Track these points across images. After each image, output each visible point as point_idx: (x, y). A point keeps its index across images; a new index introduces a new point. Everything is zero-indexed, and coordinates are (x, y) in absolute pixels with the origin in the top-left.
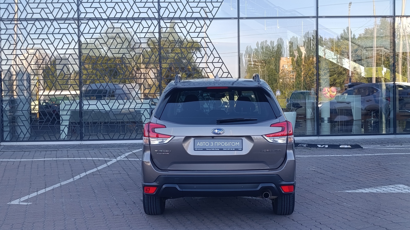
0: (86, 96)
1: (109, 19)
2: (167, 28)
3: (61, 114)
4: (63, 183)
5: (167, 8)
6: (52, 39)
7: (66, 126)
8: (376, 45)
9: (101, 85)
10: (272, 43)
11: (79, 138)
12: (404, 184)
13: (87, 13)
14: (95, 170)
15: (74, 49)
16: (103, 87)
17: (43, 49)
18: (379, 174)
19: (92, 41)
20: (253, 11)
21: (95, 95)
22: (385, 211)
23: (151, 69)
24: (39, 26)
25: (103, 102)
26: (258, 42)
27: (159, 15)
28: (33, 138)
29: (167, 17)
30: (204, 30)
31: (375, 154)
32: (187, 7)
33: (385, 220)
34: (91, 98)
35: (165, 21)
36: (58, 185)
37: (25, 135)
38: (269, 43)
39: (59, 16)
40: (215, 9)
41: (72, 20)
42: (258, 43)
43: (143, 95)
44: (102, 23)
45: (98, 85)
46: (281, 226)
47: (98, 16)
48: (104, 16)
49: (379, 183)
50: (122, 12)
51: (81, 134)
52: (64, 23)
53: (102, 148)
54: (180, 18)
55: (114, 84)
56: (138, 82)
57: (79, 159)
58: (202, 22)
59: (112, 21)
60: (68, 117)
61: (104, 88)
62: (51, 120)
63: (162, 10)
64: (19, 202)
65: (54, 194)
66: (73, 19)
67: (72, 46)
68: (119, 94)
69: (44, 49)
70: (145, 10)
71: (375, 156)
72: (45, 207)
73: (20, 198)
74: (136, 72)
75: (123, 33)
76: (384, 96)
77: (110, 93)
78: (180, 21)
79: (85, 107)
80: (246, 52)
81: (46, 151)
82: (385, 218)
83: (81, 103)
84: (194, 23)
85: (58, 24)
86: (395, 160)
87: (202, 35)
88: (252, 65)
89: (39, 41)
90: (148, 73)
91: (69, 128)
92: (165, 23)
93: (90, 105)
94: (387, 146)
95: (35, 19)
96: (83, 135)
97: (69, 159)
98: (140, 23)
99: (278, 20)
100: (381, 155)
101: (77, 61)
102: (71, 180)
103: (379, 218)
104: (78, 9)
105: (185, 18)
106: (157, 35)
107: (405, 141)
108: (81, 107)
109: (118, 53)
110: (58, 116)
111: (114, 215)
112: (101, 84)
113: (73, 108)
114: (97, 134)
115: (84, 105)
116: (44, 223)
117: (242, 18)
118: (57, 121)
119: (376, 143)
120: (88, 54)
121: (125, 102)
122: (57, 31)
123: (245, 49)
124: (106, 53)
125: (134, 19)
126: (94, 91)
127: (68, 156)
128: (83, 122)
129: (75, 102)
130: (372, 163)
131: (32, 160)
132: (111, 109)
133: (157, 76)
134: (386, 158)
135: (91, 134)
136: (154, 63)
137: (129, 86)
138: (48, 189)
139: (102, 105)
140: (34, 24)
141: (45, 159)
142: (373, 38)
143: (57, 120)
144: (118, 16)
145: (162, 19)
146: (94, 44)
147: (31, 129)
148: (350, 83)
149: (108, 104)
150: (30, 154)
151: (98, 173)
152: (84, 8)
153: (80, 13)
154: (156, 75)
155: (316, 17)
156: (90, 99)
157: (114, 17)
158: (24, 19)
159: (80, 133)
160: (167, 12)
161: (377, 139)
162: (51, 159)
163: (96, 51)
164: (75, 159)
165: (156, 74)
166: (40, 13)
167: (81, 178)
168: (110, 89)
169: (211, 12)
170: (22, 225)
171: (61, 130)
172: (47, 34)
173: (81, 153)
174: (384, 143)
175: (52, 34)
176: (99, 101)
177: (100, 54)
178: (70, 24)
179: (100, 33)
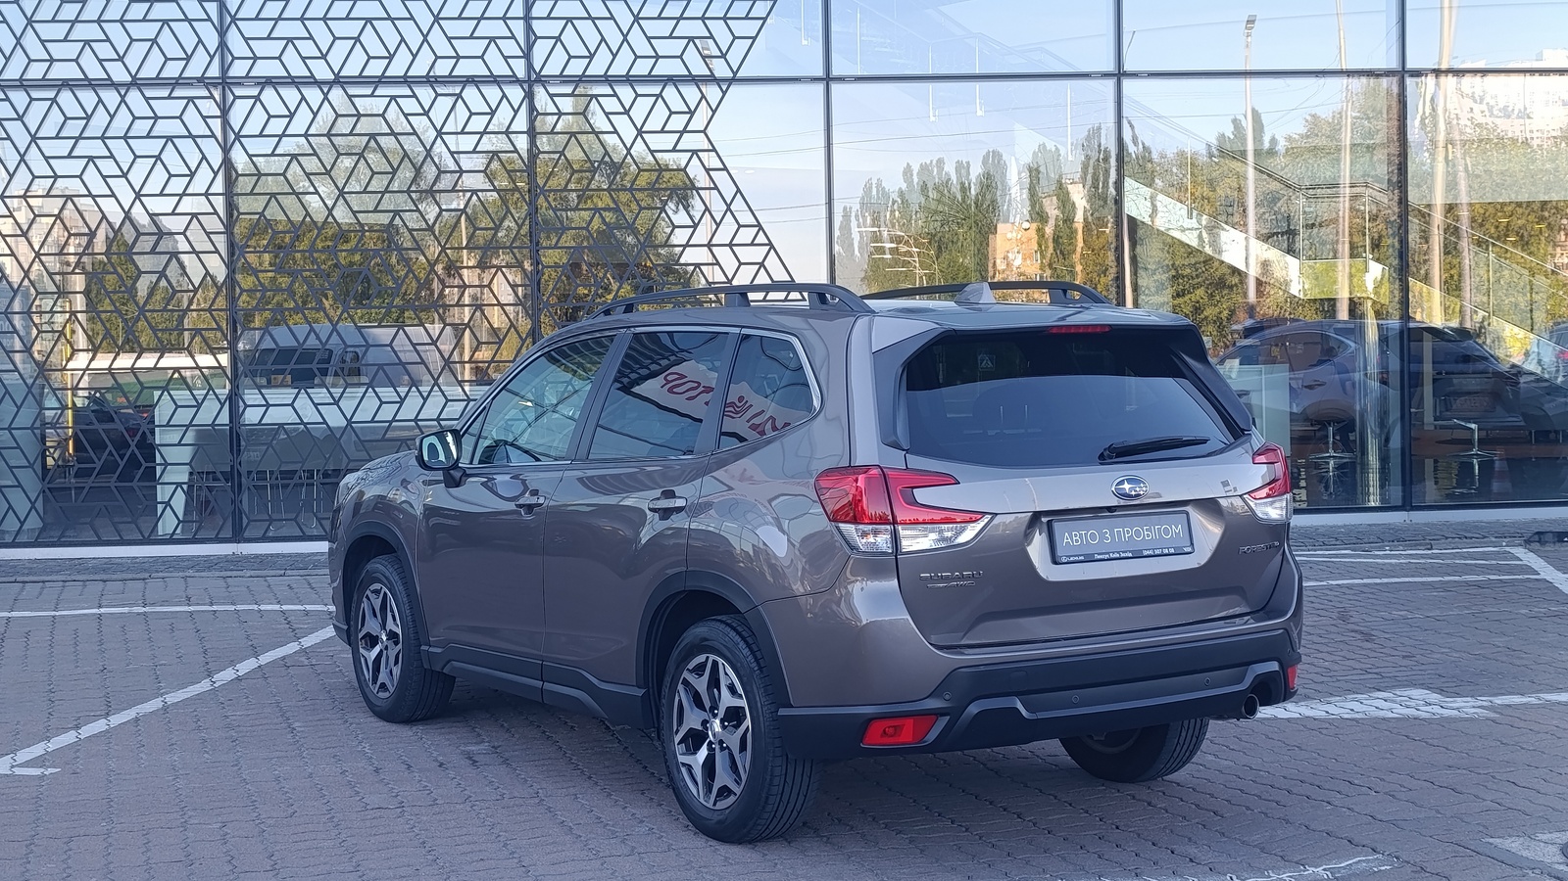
0: (254, 374)
1: (339, 81)
2: (560, 114)
3: (157, 442)
4: (173, 698)
5: (558, 39)
6: (124, 157)
7: (179, 485)
8: (1351, 178)
9: (312, 330)
10: (962, 168)
11: (227, 533)
12: (1429, 688)
13: (255, 58)
14: (292, 648)
15: (207, 194)
16: (318, 338)
17: (90, 195)
18: (1340, 653)
19: (277, 165)
20: (886, 50)
21: (289, 368)
22: (1350, 780)
23: (499, 268)
24: (73, 110)
25: (320, 394)
26: (908, 164)
27: (530, 66)
28: (52, 533)
29: (561, 75)
30: (698, 123)
31: (1331, 582)
32: (636, 37)
33: (1347, 813)
34: (273, 381)
35: (553, 90)
36: (155, 704)
37: (22, 523)
38: (950, 168)
39: (149, 71)
40: (741, 46)
41: (198, 87)
42: (907, 172)
43: (471, 368)
44: (314, 95)
45: (301, 330)
46: (977, 837)
47: (298, 70)
48: (322, 72)
49: (1337, 684)
50: (391, 57)
51: (237, 515)
52: (169, 97)
53: (315, 567)
54: (607, 79)
55: (359, 329)
56: (448, 321)
57: (232, 608)
58: (691, 93)
59: (352, 91)
60: (185, 454)
61: (320, 341)
62: (122, 464)
63: (540, 50)
64: (13, 767)
65: (140, 738)
66: (202, 81)
67: (200, 184)
68: (381, 366)
69: (94, 197)
70: (477, 47)
71: (1331, 588)
72: (111, 782)
73: (14, 752)
74: (442, 281)
75: (393, 133)
76: (1373, 368)
77: (344, 361)
78: (606, 90)
79: (252, 416)
80: (862, 204)
81: (105, 581)
82: (1350, 806)
83: (234, 398)
84: (659, 96)
85: (147, 99)
86: (1402, 601)
87: (690, 141)
88: (887, 251)
89: (75, 166)
90: (489, 286)
91: (188, 494)
92: (552, 96)
93: (268, 406)
94: (1377, 553)
95: (60, 83)
96: (245, 521)
97: (192, 608)
98: (459, 96)
99: (978, 86)
100: (1352, 584)
101: (221, 242)
102: (204, 686)
103: (1326, 804)
104: (223, 45)
105: (628, 80)
106: (522, 143)
107: (1442, 533)
108: (235, 415)
109: (375, 211)
110: (149, 449)
111: (368, 807)
112: (310, 326)
113: (205, 417)
114: (296, 517)
115: (246, 406)
116: (110, 840)
117: (841, 79)
118: (143, 468)
119: (1338, 543)
120: (262, 214)
121: (403, 395)
122: (141, 127)
123: (861, 193)
124: (330, 211)
125: (437, 82)
126: (284, 355)
127: (189, 599)
128: (243, 470)
129: (211, 396)
130: (1318, 612)
131: (53, 613)
132: (349, 422)
133: (525, 296)
134: (1371, 596)
135: (274, 516)
136: (511, 248)
137: (417, 333)
138: (116, 720)
139: (316, 405)
140: (54, 100)
141: (102, 610)
142: (1338, 149)
143: (145, 465)
144: (375, 69)
145: (542, 80)
146: (283, 174)
147: (46, 501)
148: (1252, 321)
149: (336, 403)
150: (45, 591)
151: (303, 659)
152: (246, 40)
153: (230, 58)
154: (520, 294)
155: (1114, 75)
156: (269, 385)
157: (360, 76)
158: (18, 83)
159: (234, 512)
160: (559, 56)
161: (1340, 527)
162: (126, 610)
163: (289, 202)
164: (215, 608)
165: (520, 289)
166: (76, 60)
167: (239, 679)
168: (347, 346)
169: (723, 56)
170: (27, 846)
171: (160, 503)
172: (103, 138)
173: (236, 589)
174: (1366, 540)
175: (125, 138)
176: (303, 391)
177: (308, 214)
178: (191, 99)
179: (306, 135)
